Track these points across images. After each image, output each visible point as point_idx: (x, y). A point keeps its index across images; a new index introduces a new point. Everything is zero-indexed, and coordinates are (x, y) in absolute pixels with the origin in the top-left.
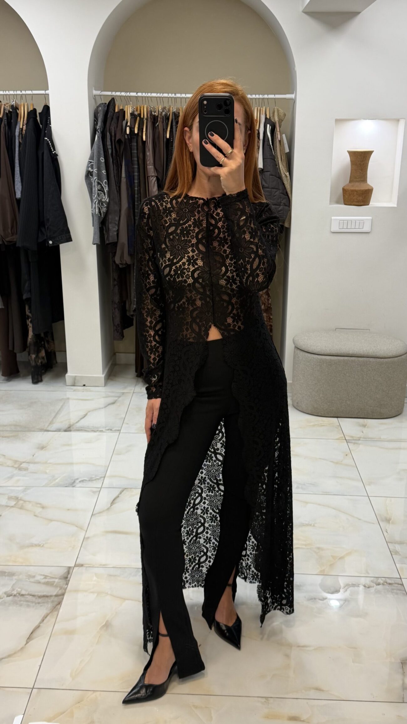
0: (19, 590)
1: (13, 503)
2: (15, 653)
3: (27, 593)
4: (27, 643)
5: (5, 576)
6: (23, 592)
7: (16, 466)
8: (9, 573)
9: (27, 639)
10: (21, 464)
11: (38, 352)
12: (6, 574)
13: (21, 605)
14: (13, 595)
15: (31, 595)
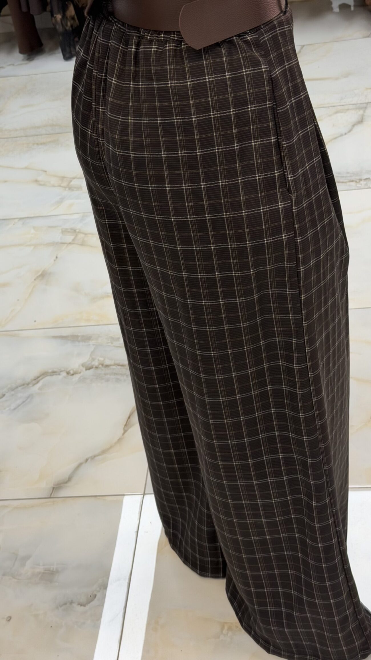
0: (102, 359)
1: (69, 238)
2: (111, 447)
3: (113, 363)
4: (125, 431)
5: (79, 341)
6: (107, 362)
7: (64, 184)
8: (83, 336)
9: (123, 426)
10: (71, 181)
11: (64, 9)
12: (80, 338)
13: (107, 380)
14: (94, 366)
15: (118, 365)
